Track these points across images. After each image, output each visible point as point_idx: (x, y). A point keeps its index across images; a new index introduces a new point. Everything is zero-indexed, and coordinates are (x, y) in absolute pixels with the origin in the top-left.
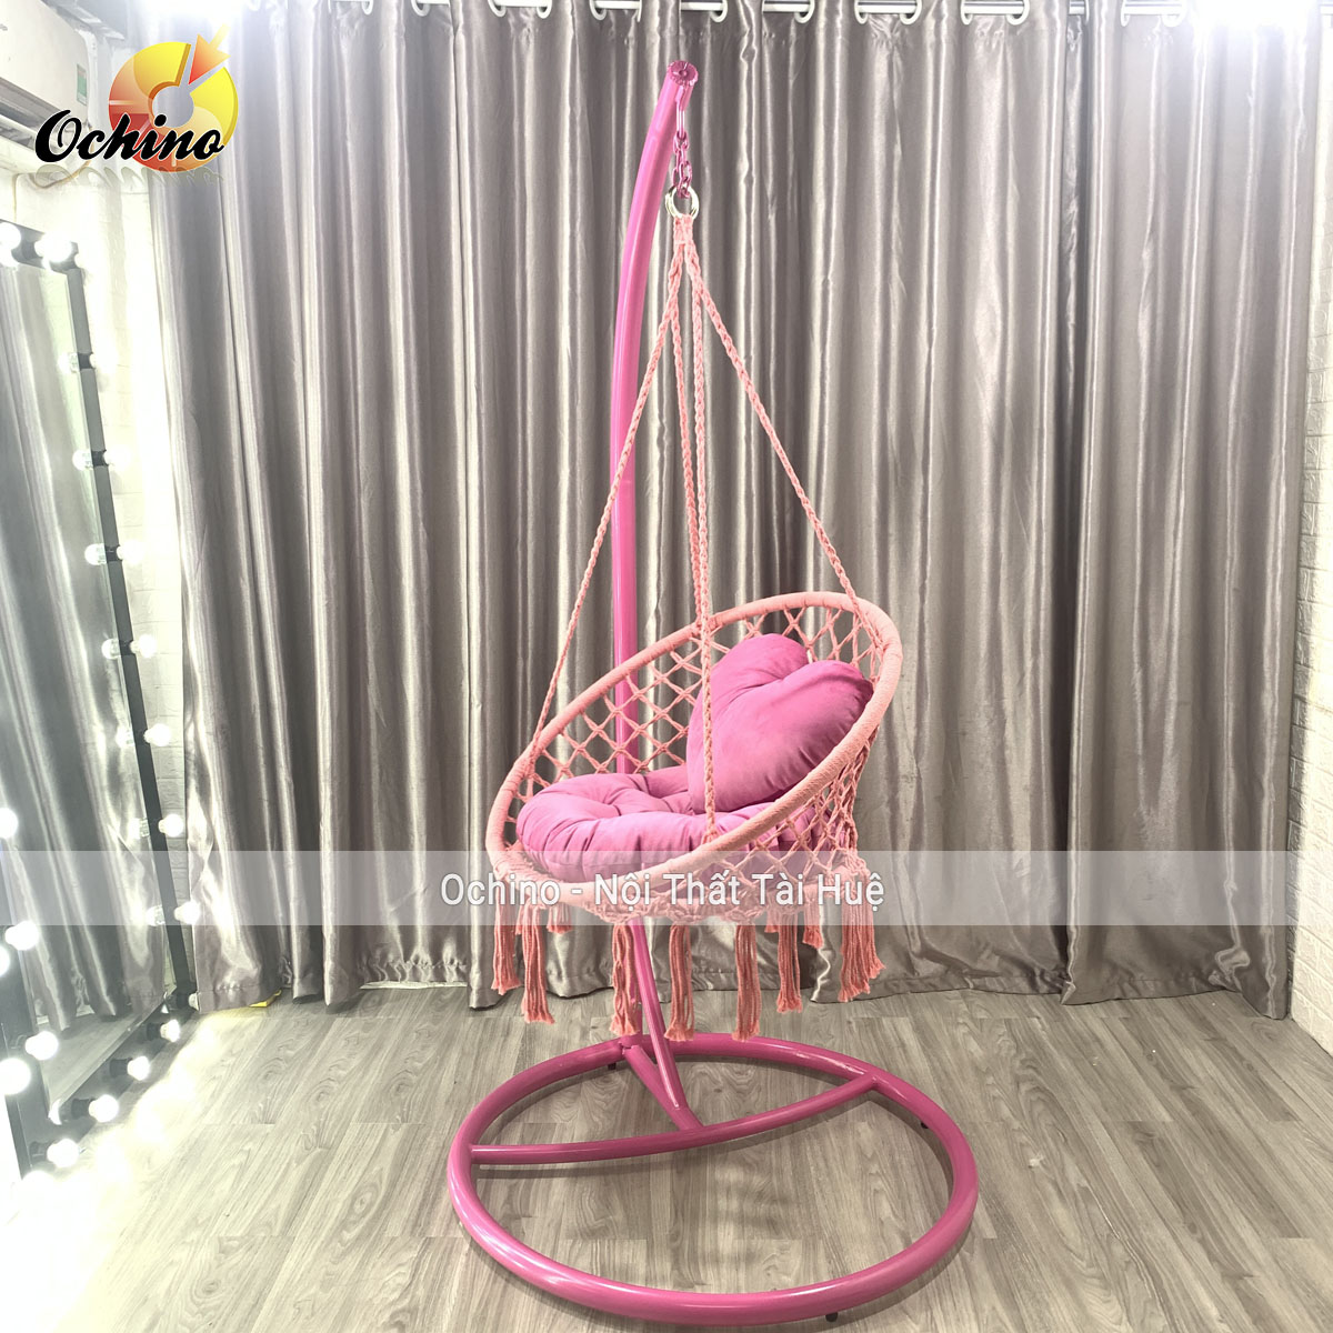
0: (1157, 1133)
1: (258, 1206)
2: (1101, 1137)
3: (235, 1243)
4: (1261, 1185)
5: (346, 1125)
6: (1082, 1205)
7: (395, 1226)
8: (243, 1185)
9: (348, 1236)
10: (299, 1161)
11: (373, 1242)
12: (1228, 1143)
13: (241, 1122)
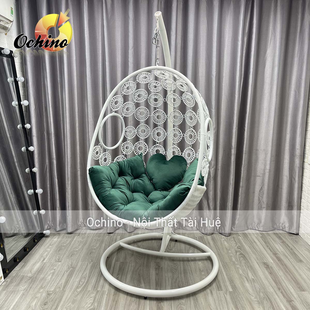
0: (270, 265)
1: (57, 283)
2: (256, 266)
3: (51, 292)
4: (295, 278)
5: (78, 263)
6: (253, 283)
7: (90, 288)
8: (53, 278)
9: (79, 290)
10: (67, 271)
11: (85, 292)
12: (287, 268)
13: (53, 262)
